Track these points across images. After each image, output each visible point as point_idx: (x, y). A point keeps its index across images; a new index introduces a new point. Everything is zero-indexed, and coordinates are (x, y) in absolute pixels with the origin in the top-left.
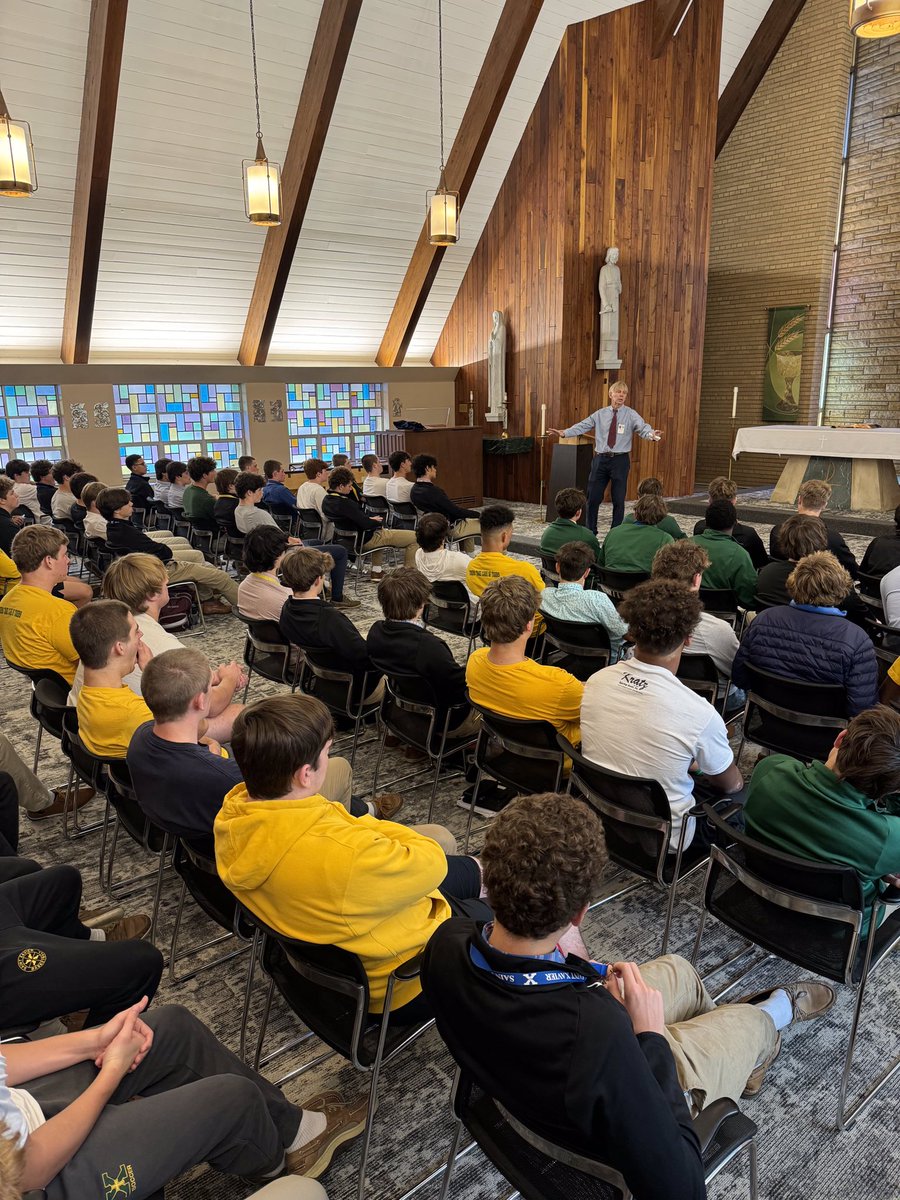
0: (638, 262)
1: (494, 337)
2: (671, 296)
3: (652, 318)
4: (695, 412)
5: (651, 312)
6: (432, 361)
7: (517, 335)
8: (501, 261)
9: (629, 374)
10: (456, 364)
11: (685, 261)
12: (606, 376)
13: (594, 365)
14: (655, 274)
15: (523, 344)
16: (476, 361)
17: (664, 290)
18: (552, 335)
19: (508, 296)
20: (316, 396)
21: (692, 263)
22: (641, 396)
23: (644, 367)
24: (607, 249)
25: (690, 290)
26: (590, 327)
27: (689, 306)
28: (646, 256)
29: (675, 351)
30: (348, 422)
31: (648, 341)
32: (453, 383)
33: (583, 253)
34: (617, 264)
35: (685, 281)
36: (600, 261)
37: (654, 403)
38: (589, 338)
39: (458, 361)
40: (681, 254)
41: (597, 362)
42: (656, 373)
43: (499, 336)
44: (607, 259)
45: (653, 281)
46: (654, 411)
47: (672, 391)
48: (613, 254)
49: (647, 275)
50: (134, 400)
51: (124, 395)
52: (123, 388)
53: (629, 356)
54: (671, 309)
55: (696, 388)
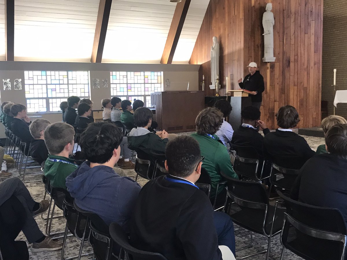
0: (284, 10)
1: (213, 49)
2: (303, 26)
3: (292, 37)
4: (319, 85)
5: (292, 34)
6: (190, 62)
7: (224, 47)
8: (217, 14)
9: (281, 65)
10: (200, 63)
11: (310, 9)
12: (269, 65)
13: (262, 60)
14: (294, 16)
15: (226, 52)
16: (207, 61)
17: (299, 23)
18: (239, 46)
19: (220, 29)
20: (127, 77)
21: (314, 11)
22: (288, 75)
23: (289, 62)
24: (266, 4)
25: (313, 24)
26: (258, 42)
27: (313, 31)
28: (288, 7)
29: (306, 54)
30: (143, 90)
31: (291, 49)
32: (198, 72)
33: (254, 6)
34: (272, 11)
35: (310, 19)
36: (262, 10)
37: (296, 80)
38: (258, 47)
39: (200, 62)
40: (307, 6)
41: (263, 59)
42: (296, 64)
43: (215, 48)
44: (266, 9)
45: (292, 20)
46: (296, 83)
47: (306, 73)
48: (269, 6)
49: (289, 17)
50: (35, 78)
51: (31, 76)
52: (31, 72)
53: (281, 56)
54: (303, 33)
55: (319, 72)
